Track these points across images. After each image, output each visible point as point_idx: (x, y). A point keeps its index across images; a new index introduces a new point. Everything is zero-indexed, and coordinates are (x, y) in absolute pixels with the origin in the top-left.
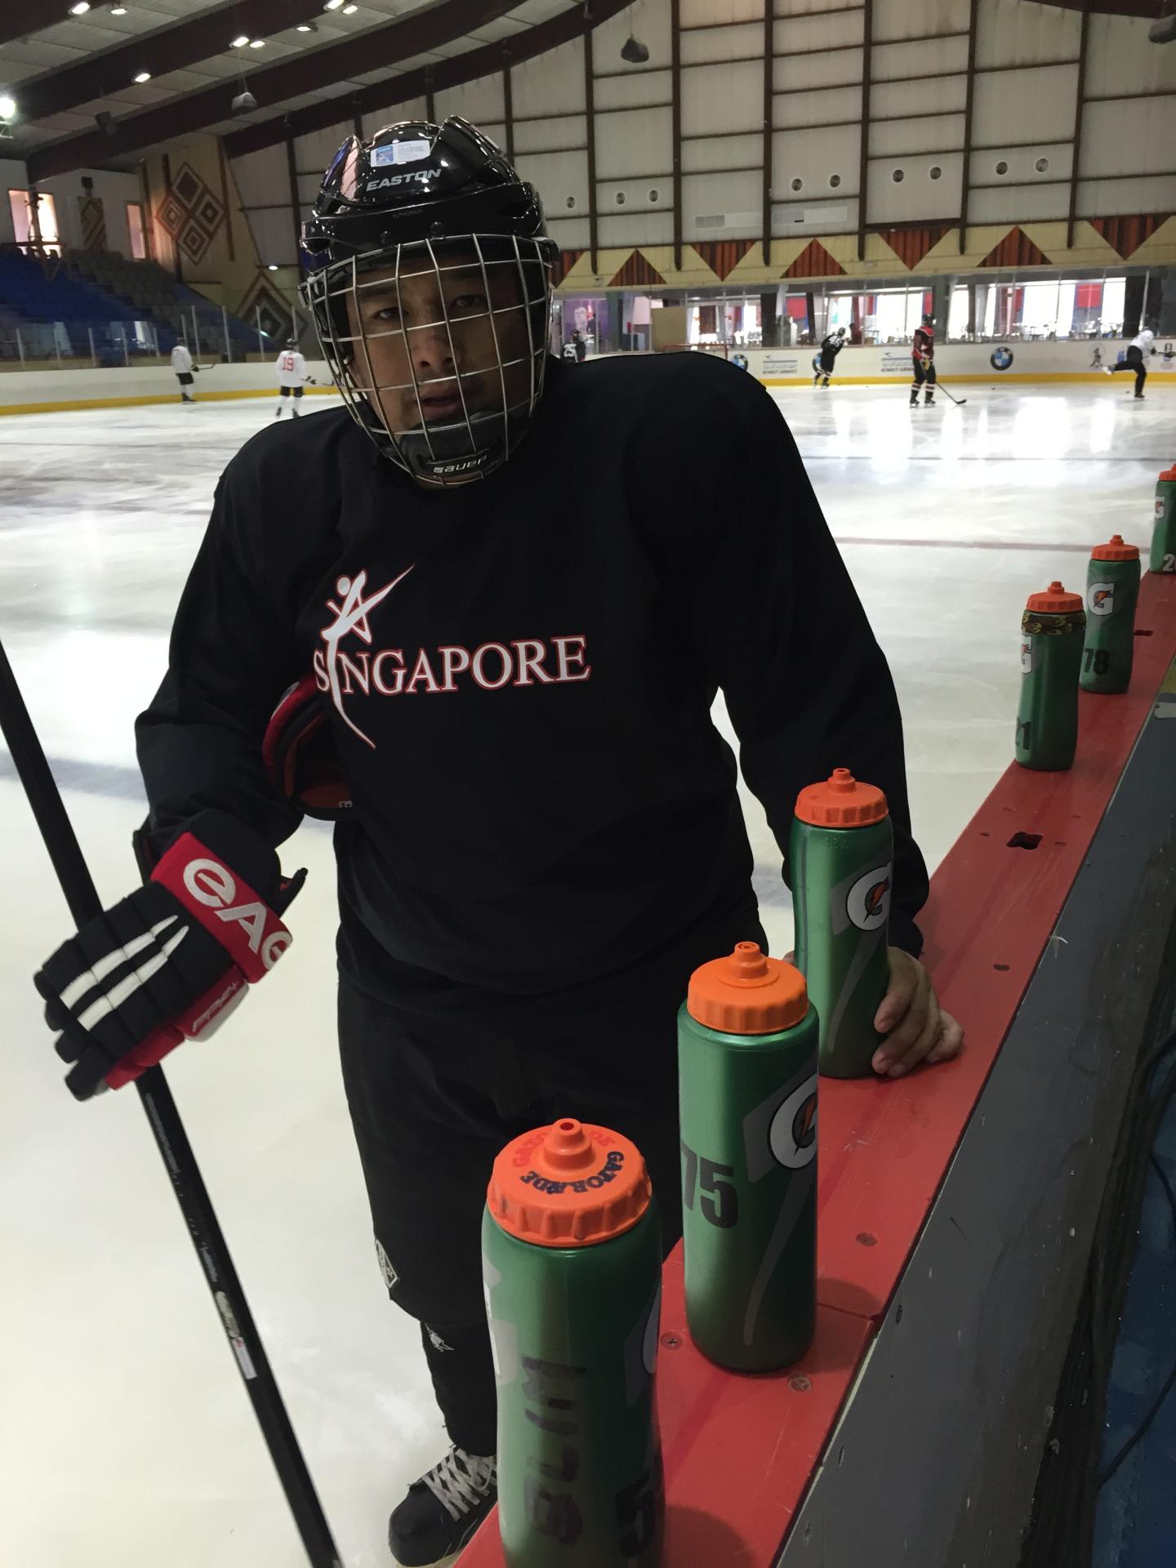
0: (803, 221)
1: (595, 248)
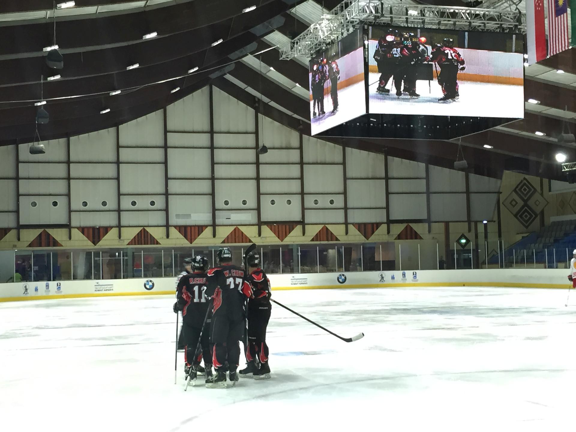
0: (230, 219)
1: (119, 226)
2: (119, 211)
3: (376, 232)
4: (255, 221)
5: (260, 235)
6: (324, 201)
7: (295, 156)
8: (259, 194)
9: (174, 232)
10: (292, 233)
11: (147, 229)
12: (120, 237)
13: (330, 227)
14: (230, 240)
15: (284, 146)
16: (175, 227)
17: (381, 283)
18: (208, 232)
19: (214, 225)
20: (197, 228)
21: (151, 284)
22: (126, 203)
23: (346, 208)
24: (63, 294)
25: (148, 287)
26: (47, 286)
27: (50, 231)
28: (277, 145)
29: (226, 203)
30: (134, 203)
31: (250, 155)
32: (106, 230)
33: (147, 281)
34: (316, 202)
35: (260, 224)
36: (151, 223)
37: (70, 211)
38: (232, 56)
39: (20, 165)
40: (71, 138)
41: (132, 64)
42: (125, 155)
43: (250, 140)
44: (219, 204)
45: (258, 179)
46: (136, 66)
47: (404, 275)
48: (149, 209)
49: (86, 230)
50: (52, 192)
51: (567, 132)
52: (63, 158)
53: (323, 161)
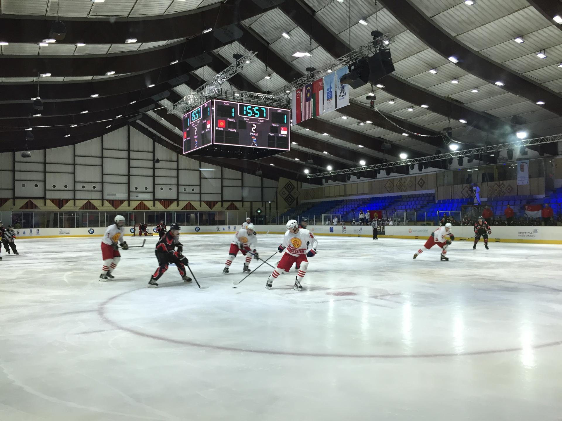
2: (74, 191)
3: (216, 206)
4: (152, 198)
5: (154, 206)
6: (189, 189)
7: (174, 165)
8: (154, 184)
9: (106, 203)
10: (172, 205)
11: (91, 201)
12: (75, 205)
13: (192, 203)
14: (138, 208)
15: (168, 159)
16: (107, 200)
17: (217, 232)
18: (125, 204)
19: (129, 200)
20: (119, 202)
21: (92, 230)
22: (79, 187)
23: (200, 193)
24: (40, 235)
25: (90, 232)
26: (31, 231)
27: (33, 201)
28: (165, 159)
29: (136, 188)
30: (83, 187)
31: (150, 164)
32: (67, 201)
33: (90, 229)
34: (185, 190)
35: (155, 200)
36: (93, 198)
37: (45, 190)
38: (140, 110)
39: (15, 163)
40: (47, 150)
41: (84, 111)
42: (78, 160)
43: (150, 156)
44: (132, 189)
45: (154, 176)
46: (86, 112)
47: (229, 228)
48: (92, 190)
49: (55, 201)
50: (35, 179)
51: (310, 159)
52: (42, 160)
53: (189, 169)
